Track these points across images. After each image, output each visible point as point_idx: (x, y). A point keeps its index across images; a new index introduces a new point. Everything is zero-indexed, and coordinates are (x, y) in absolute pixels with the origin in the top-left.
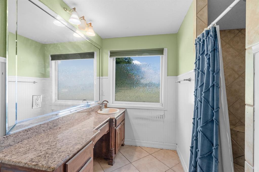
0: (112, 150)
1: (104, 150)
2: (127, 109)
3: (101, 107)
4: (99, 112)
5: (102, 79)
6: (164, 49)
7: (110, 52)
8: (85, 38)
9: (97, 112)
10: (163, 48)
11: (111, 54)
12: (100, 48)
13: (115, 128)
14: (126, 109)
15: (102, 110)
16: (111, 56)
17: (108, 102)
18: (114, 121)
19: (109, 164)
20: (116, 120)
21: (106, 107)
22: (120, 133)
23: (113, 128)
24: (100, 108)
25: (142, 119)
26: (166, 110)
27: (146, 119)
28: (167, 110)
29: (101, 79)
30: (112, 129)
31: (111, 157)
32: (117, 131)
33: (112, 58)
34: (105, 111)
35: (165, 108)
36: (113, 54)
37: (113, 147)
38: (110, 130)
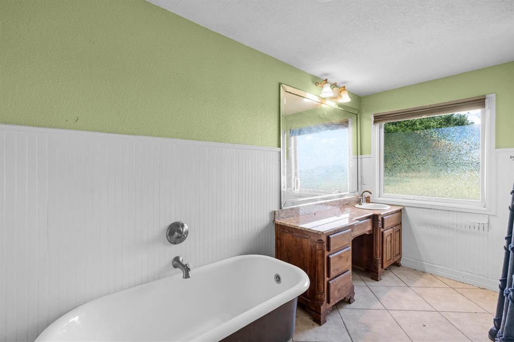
0: (377, 260)
1: (365, 258)
2: (406, 208)
3: (360, 200)
4: (357, 206)
5: (361, 158)
6: (487, 96)
7: (375, 117)
8: (337, 107)
9: (354, 206)
10: (485, 96)
11: (375, 119)
12: (356, 113)
13: (382, 230)
14: (404, 206)
15: (361, 205)
16: (375, 122)
17: (370, 193)
18: (380, 218)
19: (372, 279)
20: (383, 219)
21: (368, 200)
22: (391, 241)
23: (378, 228)
24: (359, 202)
25: (437, 226)
26: (493, 216)
27: (445, 227)
28: (496, 216)
29: (359, 159)
30: (377, 230)
31: (376, 270)
32: (385, 236)
33: (378, 125)
34: (365, 205)
35: (490, 211)
36: (378, 119)
37: (378, 256)
38: (374, 231)
